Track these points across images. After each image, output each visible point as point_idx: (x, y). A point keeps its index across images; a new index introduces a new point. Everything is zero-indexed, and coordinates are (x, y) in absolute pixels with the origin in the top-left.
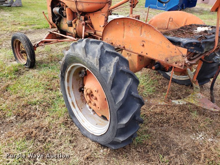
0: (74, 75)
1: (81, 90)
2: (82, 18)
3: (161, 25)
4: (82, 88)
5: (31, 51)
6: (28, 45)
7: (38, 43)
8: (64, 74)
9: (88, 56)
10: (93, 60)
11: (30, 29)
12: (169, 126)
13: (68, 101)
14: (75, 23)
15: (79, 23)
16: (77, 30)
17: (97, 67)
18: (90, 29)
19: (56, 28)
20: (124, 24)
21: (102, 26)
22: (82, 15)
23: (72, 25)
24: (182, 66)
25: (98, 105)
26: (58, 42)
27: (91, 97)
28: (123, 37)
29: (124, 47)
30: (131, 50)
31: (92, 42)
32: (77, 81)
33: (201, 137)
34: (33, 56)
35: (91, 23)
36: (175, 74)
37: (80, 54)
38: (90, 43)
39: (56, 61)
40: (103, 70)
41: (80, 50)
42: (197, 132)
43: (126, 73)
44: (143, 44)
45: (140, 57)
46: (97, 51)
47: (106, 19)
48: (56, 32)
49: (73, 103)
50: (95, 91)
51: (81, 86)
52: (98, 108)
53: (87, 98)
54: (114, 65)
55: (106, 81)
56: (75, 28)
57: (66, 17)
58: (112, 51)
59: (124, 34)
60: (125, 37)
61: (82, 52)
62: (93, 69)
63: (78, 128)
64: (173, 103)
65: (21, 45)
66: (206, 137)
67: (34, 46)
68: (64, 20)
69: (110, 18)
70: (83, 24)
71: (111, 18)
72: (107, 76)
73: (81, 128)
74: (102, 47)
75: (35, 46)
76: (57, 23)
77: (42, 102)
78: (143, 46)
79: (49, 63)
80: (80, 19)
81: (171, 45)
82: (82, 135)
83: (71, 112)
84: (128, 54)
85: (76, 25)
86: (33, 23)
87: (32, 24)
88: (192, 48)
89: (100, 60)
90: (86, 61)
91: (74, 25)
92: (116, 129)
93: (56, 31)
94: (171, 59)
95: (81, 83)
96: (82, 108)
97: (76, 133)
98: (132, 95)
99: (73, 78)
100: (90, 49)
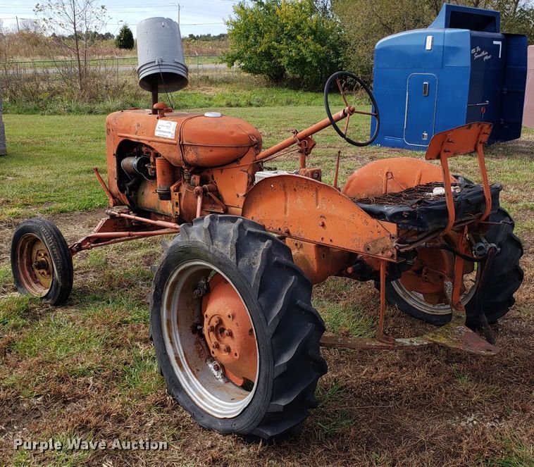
0: (182, 291)
1: (197, 330)
2: (195, 178)
3: (373, 188)
4: (197, 325)
5: (66, 260)
6: (58, 245)
7: (80, 241)
8: (162, 291)
9: (216, 242)
10: (225, 249)
11: (39, 215)
12: (401, 404)
13: (166, 354)
14: (178, 190)
15: (187, 191)
16: (182, 208)
17: (233, 259)
18: (215, 203)
19: (125, 205)
20: (284, 187)
21: (241, 195)
22: (195, 174)
23: (170, 196)
24: (392, 256)
25: (236, 347)
26: (131, 238)
27: (219, 335)
28: (285, 212)
29: (288, 232)
30: (303, 236)
31: (221, 219)
32: (188, 306)
33: (472, 422)
34: (67, 271)
35: (217, 191)
36: (428, 302)
37: (200, 240)
38: (218, 222)
39: (124, 287)
40: (243, 263)
41: (199, 233)
42: (465, 413)
43: (284, 267)
44: (323, 223)
45: (321, 250)
46: (232, 234)
47: (250, 179)
48: (125, 213)
49: (177, 359)
50: (229, 316)
51: (196, 320)
52: (236, 355)
53: (211, 339)
54: (263, 254)
55: (249, 283)
56: (177, 203)
57: (154, 177)
58: (258, 231)
59: (286, 207)
60: (288, 212)
61: (204, 236)
62: (225, 265)
63: (190, 413)
64: (399, 343)
65: (39, 247)
66: (483, 420)
67: (71, 248)
68: (148, 185)
69: (258, 177)
70: (198, 191)
71: (261, 175)
72: (250, 274)
73: (196, 411)
74: (241, 226)
75: (74, 249)
76: (130, 194)
77: (99, 371)
78: (323, 225)
79: (105, 291)
80: (189, 182)
81: (369, 218)
82: (200, 426)
83: (173, 381)
84: (296, 244)
85: (180, 195)
86: (46, 200)
87: (42, 200)
88: (403, 221)
89: (237, 245)
90: (211, 251)
91: (175, 196)
92: (271, 380)
93: (125, 211)
94: (374, 246)
95: (197, 313)
96: (198, 370)
97: (185, 424)
98: (298, 306)
99: (180, 298)
100: (218, 231)
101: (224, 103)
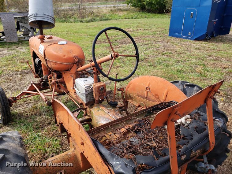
3: (140, 92)
14: (51, 78)
23: (48, 80)
75: (13, 100)
81: (104, 163)
101: (124, 18)
